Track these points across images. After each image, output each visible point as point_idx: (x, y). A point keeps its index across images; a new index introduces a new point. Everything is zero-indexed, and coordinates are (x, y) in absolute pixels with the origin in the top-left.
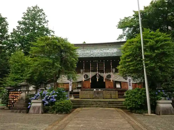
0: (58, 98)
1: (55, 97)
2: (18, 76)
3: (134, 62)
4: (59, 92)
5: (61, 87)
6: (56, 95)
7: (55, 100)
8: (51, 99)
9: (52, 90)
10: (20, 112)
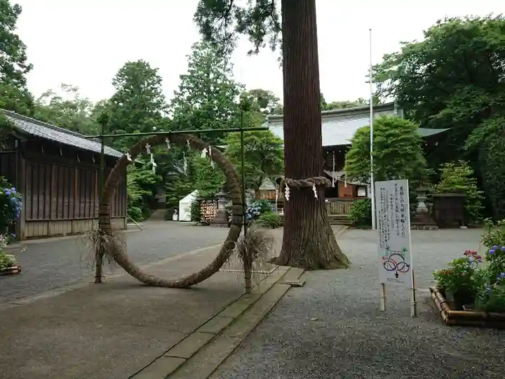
0: (262, 211)
1: (259, 210)
2: (209, 184)
3: (361, 163)
4: (263, 203)
5: (263, 196)
6: (260, 208)
7: (259, 213)
8: (254, 213)
9: (254, 202)
10: (221, 226)
